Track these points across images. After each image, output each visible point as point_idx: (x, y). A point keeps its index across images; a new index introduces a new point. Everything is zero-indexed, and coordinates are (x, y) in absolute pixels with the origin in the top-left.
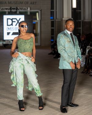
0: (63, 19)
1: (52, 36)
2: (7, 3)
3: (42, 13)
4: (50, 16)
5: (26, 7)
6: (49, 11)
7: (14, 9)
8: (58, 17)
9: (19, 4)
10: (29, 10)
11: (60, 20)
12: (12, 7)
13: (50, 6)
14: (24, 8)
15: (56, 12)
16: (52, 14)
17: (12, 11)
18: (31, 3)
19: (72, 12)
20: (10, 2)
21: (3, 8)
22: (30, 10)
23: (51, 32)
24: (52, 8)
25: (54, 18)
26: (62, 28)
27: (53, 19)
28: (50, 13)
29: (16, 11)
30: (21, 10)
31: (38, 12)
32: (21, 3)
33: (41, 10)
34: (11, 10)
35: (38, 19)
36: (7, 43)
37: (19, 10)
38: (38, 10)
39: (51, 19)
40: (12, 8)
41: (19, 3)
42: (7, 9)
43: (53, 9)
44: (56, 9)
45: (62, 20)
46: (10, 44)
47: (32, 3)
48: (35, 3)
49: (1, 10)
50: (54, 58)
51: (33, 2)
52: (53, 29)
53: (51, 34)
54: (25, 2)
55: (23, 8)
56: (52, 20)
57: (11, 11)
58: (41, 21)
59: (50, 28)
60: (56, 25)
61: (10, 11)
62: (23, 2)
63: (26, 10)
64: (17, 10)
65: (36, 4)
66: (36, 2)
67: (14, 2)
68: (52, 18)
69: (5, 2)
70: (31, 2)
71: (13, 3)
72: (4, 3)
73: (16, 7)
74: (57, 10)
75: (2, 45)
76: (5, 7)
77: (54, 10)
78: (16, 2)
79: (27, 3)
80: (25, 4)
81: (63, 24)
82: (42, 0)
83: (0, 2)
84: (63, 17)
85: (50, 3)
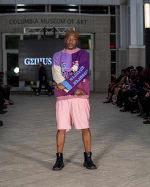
0: (130, 47)
1: (112, 75)
2: (40, 21)
3: (96, 37)
4: (109, 43)
6: (108, 34)
7: (49, 30)
8: (121, 45)
11: (125, 50)
12: (47, 28)
13: (109, 27)
14: (66, 28)
15: (119, 36)
16: (113, 40)
20: (43, 20)
21: (31, 29)
25: (115, 45)
27: (115, 48)
28: (109, 38)
30: (61, 31)
31: (90, 36)
33: (94, 33)
34: (45, 32)
37: (58, 32)
38: (89, 33)
39: (111, 48)
41: (59, 21)
42: (37, 30)
43: (115, 32)
44: (119, 32)
45: (128, 48)
47: (80, 21)
48: (84, 22)
49: (29, 32)
51: (82, 20)
52: (115, 64)
53: (110, 72)
54: (68, 20)
55: (64, 29)
57: (45, 34)
58: (94, 50)
59: (109, 62)
60: (119, 57)
61: (43, 33)
62: (64, 20)
64: (54, 31)
65: (86, 23)
66: (85, 20)
67: (51, 20)
70: (78, 21)
71: (49, 22)
72: (34, 20)
73: (53, 28)
74: (121, 34)
77: (116, 34)
79: (72, 21)
80: (68, 23)
81: (130, 55)
82: (97, 17)
83: (28, 20)
84: (130, 44)
85: (109, 22)
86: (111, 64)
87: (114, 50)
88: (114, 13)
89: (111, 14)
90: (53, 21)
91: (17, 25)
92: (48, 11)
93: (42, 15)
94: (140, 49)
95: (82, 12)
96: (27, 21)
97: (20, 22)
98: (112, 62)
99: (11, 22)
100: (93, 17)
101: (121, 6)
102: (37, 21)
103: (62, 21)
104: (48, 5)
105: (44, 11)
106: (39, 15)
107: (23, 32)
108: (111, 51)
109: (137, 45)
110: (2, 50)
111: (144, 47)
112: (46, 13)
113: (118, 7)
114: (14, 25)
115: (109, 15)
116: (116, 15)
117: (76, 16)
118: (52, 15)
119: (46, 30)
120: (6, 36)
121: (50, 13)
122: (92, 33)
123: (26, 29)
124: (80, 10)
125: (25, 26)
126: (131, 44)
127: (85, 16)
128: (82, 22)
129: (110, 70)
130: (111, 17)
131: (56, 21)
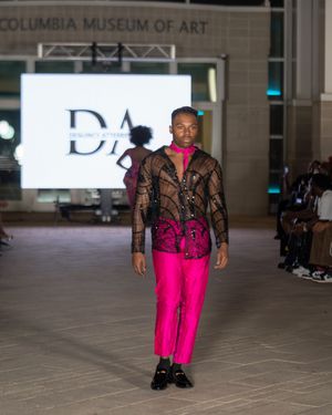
0: (324, 97)
1: (274, 171)
2: (79, 23)
3: (231, 69)
5: (160, 43)
6: (263, 61)
8: (299, 90)
9: (130, 30)
10: (173, 55)
11: (309, 103)
12: (99, 45)
14: (152, 46)
15: (294, 65)
16: (276, 74)
17: (99, 59)
18: (184, 27)
20: (90, 22)
21: (58, 47)
22: (177, 56)
23: (271, 153)
24: (276, 47)
25: (282, 91)
26: (319, 139)
27: (281, 98)
28: (265, 71)
29: (116, 59)
30: (139, 56)
31: (214, 66)
32: (141, 25)
33: (226, 59)
34: (94, 55)
35: (214, 97)
36: (76, 201)
37: (130, 55)
38: (212, 57)
39: (271, 98)
40: (100, 48)
41: (130, 24)
42: (76, 50)
43: (282, 55)
44: (294, 54)
45: (318, 102)
46: (88, 204)
47: (189, 26)
48: (199, 27)
49: (51, 54)
50: (281, 266)
51: (192, 23)
52: (281, 141)
53: (267, 164)
54: (157, 21)
55: (146, 49)
56: (274, 103)
57: (94, 62)
58: (225, 103)
59: (264, 137)
60: (291, 122)
61: (89, 59)
62: (146, 22)
63: (163, 56)
64: (120, 56)
65: (203, 29)
66: (203, 23)
67: (110, 20)
68: (276, 93)
69: (71, 20)
70: (184, 23)
71: (105, 26)
72: (66, 23)
73: (115, 45)
74: (298, 59)
75: (53, 208)
76: (69, 41)
77: (284, 60)
78: (119, 20)
79: (167, 25)
80: (156, 29)
81: (322, 120)
82: (233, 14)
83: (48, 21)
84: (323, 92)
85: (266, 29)
86: (271, 141)
87: (279, 103)
88: (282, 5)
89: (272, 5)
90: (117, 24)
91: (19, 32)
95: (192, 1)
96: (45, 22)
97: (26, 23)
98: (274, 137)
99: (4, 24)
100: (225, 13)
102: (72, 24)
106: (78, 7)
107: (36, 53)
108: (271, 106)
114: (10, 33)
115: (266, 8)
116: (286, 10)
117: (176, 11)
118: (115, 8)
119: (98, 51)
121: (108, 2)
122: (218, 57)
123: (45, 48)
125: (40, 41)
126: (326, 89)
127: (200, 11)
128: (192, 28)
129: (266, 158)
130: (272, 14)
131: (123, 23)
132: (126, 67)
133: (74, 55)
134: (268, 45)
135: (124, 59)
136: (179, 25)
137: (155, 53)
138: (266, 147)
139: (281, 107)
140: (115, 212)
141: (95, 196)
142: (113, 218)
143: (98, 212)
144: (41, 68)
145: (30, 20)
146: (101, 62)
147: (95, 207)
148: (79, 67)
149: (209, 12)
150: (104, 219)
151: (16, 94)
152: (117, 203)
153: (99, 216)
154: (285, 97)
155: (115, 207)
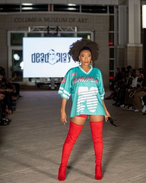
0: (128, 45)
1: (111, 71)
2: (43, 19)
3: (96, 35)
4: (108, 41)
5: (71, 26)
6: (107, 33)
7: (53, 29)
8: (119, 42)
9: (61, 22)
11: (123, 47)
12: (50, 27)
13: (108, 25)
14: (69, 27)
15: (118, 34)
16: (111, 37)
17: (50, 32)
18: (79, 21)
19: (142, 34)
20: (46, 19)
21: (36, 28)
22: (77, 31)
23: (110, 65)
24: (111, 28)
26: (127, 60)
27: (113, 45)
28: (107, 37)
29: (56, 32)
30: (64, 31)
31: (90, 34)
33: (94, 32)
34: (48, 31)
36: (42, 82)
37: (60, 31)
38: (89, 31)
39: (110, 45)
41: (61, 20)
43: (113, 30)
44: (118, 30)
45: (126, 47)
46: (46, 83)
47: (81, 20)
49: (33, 30)
50: (114, 105)
52: (113, 60)
53: (109, 68)
54: (70, 18)
55: (66, 28)
56: (111, 47)
57: (48, 33)
59: (107, 59)
60: (117, 54)
61: (46, 32)
62: (66, 19)
63: (72, 31)
64: (57, 30)
65: (86, 21)
66: (86, 19)
67: (54, 18)
69: (40, 19)
70: (79, 19)
71: (52, 21)
72: (38, 20)
73: (56, 27)
74: (119, 32)
76: (39, 26)
77: (114, 32)
78: (57, 18)
79: (74, 20)
80: (70, 21)
81: (128, 53)
82: (96, 16)
83: (32, 19)
84: (128, 42)
85: (108, 21)
86: (110, 61)
87: (113, 47)
88: (113, 13)
89: (110, 13)
90: (56, 20)
91: (22, 23)
92: (51, 10)
93: (45, 14)
94: (137, 48)
95: (82, 11)
96: (31, 19)
97: (24, 20)
98: (111, 59)
99: (17, 20)
101: (119, 6)
102: (40, 20)
103: (64, 20)
104: (51, 5)
105: (47, 10)
106: (42, 14)
107: (28, 30)
109: (135, 44)
110: (8, 47)
111: (141, 45)
112: (49, 12)
113: (117, 7)
114: (19, 23)
115: (108, 14)
116: (115, 15)
117: (77, 15)
118: (55, 14)
119: (50, 29)
120: (11, 34)
121: (53, 12)
122: (92, 31)
123: (31, 28)
124: (81, 9)
125: (30, 26)
127: (85, 15)
129: (108, 66)
130: (110, 16)
131: (58, 19)
132: (59, 35)
133: (41, 30)
134: (109, 27)
135: (59, 32)
136: (78, 20)
137: (70, 30)
138: (108, 63)
139: (113, 49)
140: (56, 86)
141: (49, 80)
142: (55, 88)
143: (50, 86)
144: (30, 35)
145: (26, 19)
146: (51, 33)
147: (49, 84)
148: (43, 35)
149: (88, 15)
150: (52, 88)
151: (21, 44)
152: (57, 82)
153: (50, 87)
154: (115, 45)
155: (56, 84)
